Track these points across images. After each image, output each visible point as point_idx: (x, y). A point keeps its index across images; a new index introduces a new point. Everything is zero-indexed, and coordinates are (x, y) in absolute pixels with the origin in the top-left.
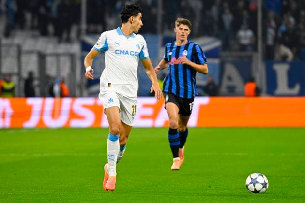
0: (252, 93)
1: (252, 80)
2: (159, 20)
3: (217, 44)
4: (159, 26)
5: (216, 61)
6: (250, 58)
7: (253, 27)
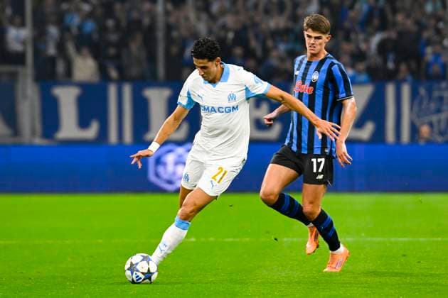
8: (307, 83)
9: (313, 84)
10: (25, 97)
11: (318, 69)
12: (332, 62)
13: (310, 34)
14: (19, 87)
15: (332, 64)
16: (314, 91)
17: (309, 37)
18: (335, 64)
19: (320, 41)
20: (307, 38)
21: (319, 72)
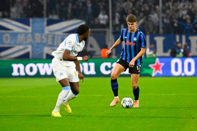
6: (105, 33)
8: (132, 42)
9: (134, 42)
10: (109, 40)
11: (135, 36)
12: (141, 33)
13: (129, 23)
14: (107, 36)
15: (141, 34)
16: (136, 44)
17: (129, 24)
18: (142, 34)
19: (133, 25)
20: (128, 25)
21: (136, 37)
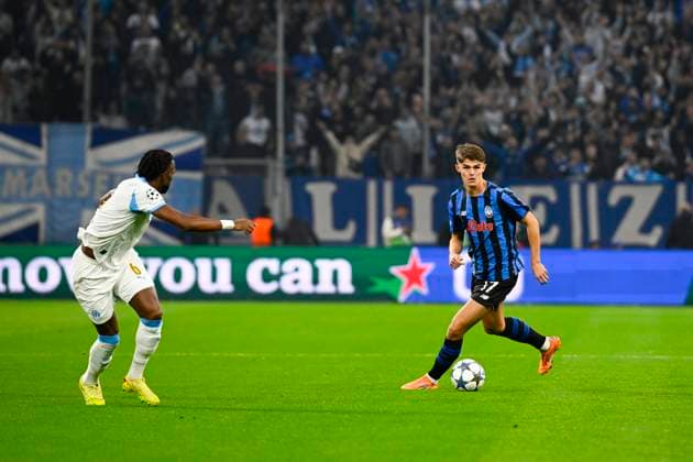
0: (266, 238)
1: (264, 213)
2: (87, 94)
3: (199, 142)
4: (86, 108)
5: (197, 176)
7: (270, 113)
12: (498, 191)
17: (467, 167)
18: (502, 193)
19: (479, 170)
